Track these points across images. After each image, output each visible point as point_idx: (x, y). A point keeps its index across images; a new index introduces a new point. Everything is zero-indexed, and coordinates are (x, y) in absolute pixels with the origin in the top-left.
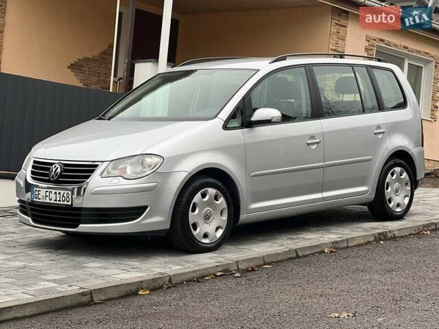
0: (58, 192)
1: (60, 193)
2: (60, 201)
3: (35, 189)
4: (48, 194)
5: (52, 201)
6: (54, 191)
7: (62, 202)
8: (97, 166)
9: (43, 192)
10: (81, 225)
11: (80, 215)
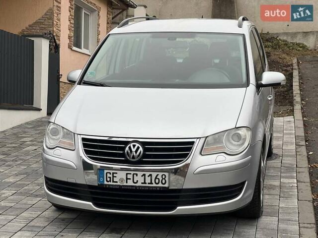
0: (147, 174)
1: (151, 175)
2: (151, 183)
3: (106, 171)
4: (130, 176)
5: (139, 184)
6: (140, 174)
7: (154, 185)
8: (193, 143)
9: (121, 175)
10: (178, 208)
11: (178, 197)
